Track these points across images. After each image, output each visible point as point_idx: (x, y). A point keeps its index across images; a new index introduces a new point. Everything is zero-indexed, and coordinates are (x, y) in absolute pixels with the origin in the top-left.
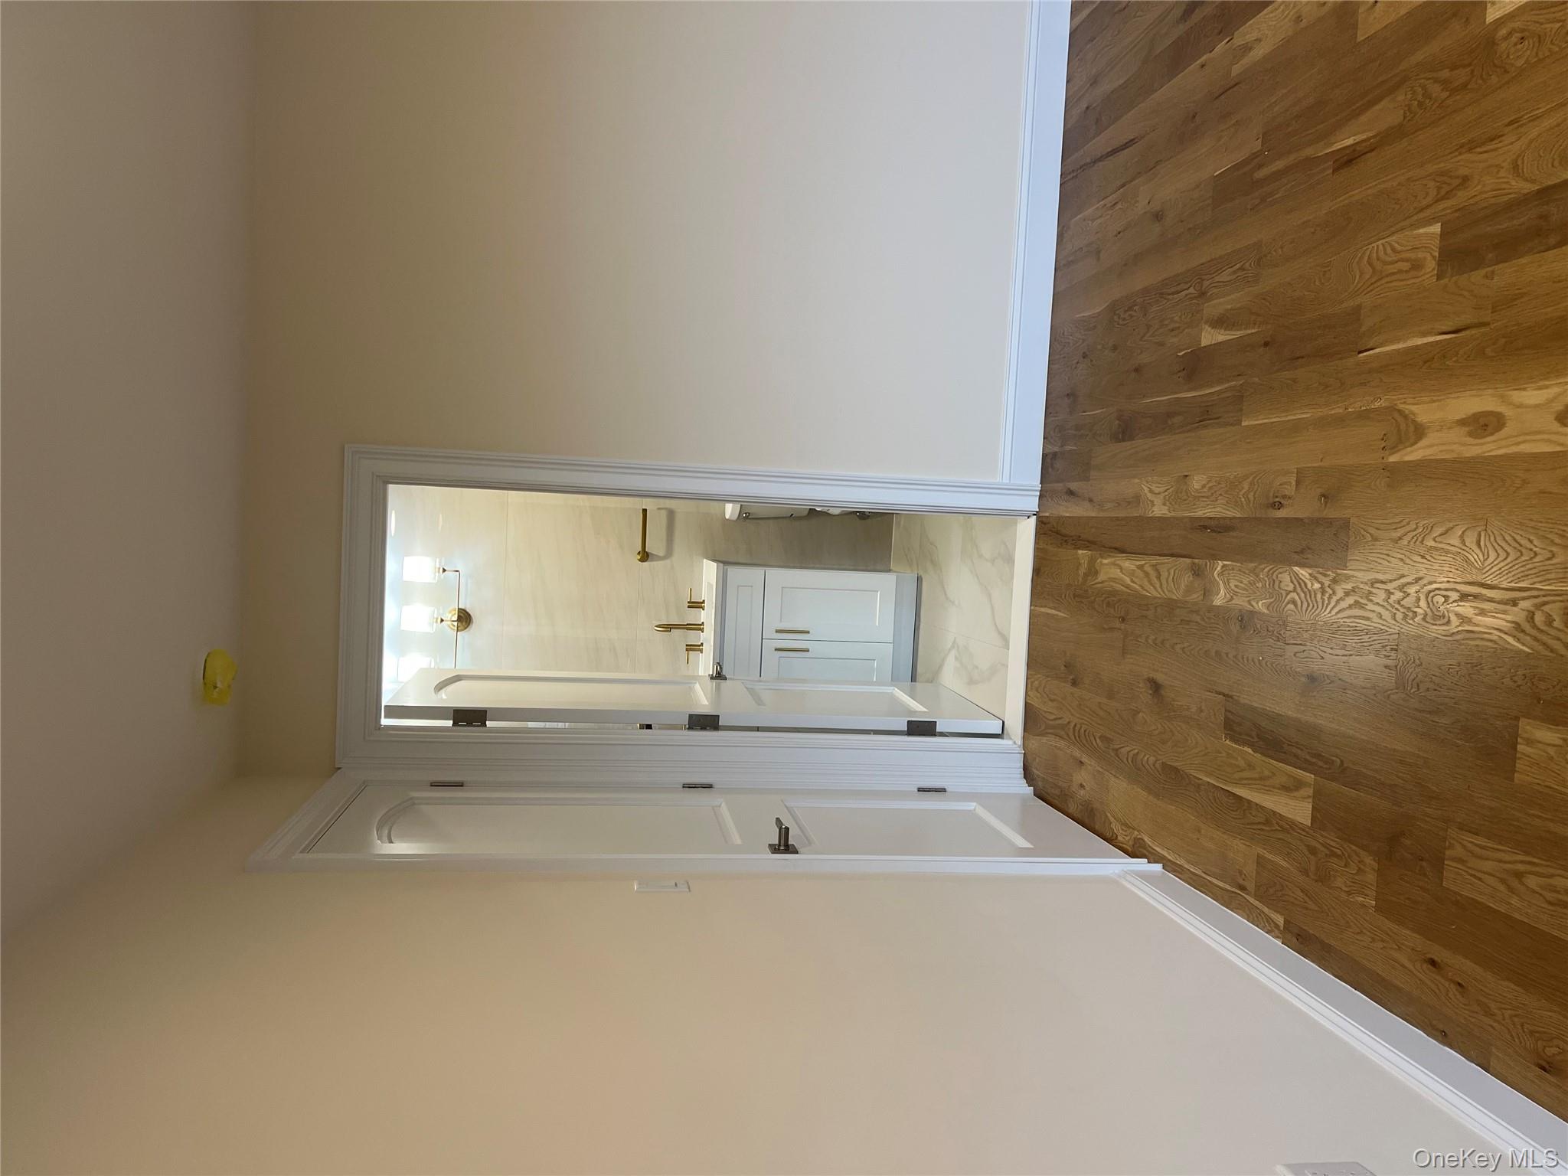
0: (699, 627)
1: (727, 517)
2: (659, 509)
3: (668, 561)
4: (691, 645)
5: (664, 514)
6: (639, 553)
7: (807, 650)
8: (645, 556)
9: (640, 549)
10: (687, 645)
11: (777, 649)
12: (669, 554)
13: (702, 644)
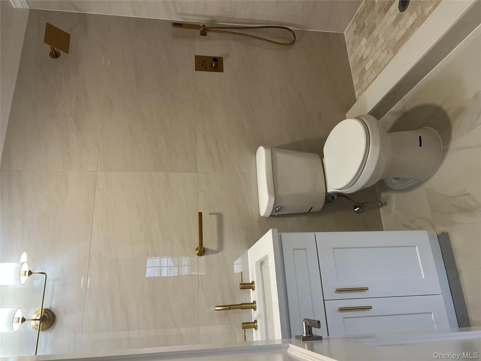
0: (252, 306)
1: (262, 214)
2: (211, 214)
3: (220, 254)
4: (247, 323)
5: (214, 217)
6: (197, 249)
7: (369, 308)
8: (202, 252)
9: (197, 245)
10: (243, 323)
11: (342, 310)
12: (221, 248)
13: (256, 321)
